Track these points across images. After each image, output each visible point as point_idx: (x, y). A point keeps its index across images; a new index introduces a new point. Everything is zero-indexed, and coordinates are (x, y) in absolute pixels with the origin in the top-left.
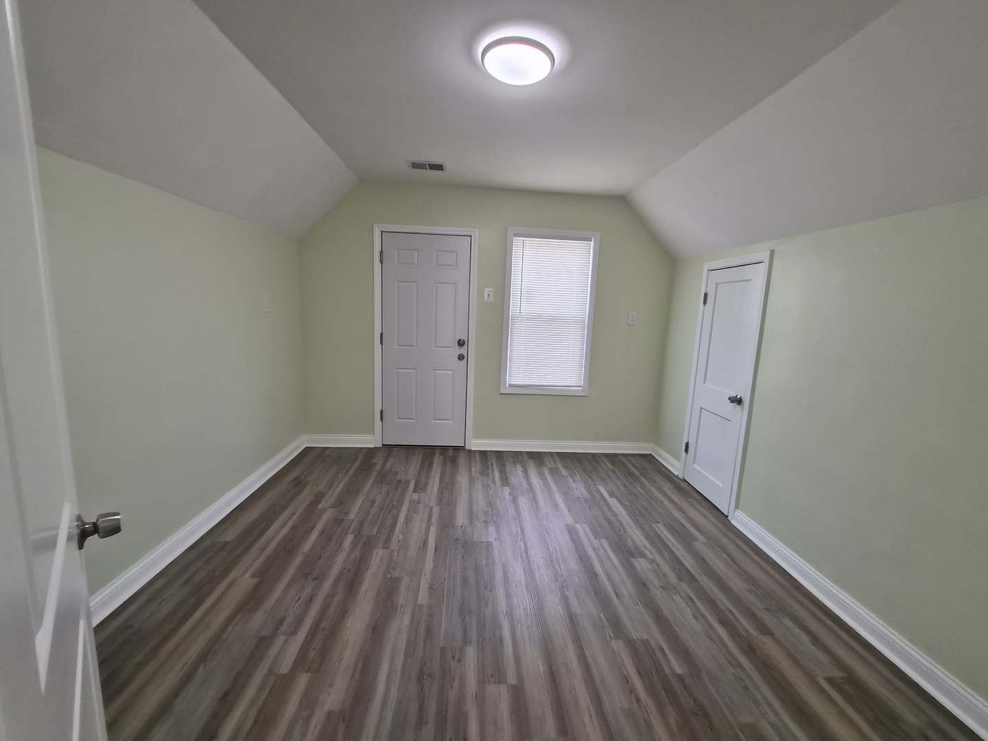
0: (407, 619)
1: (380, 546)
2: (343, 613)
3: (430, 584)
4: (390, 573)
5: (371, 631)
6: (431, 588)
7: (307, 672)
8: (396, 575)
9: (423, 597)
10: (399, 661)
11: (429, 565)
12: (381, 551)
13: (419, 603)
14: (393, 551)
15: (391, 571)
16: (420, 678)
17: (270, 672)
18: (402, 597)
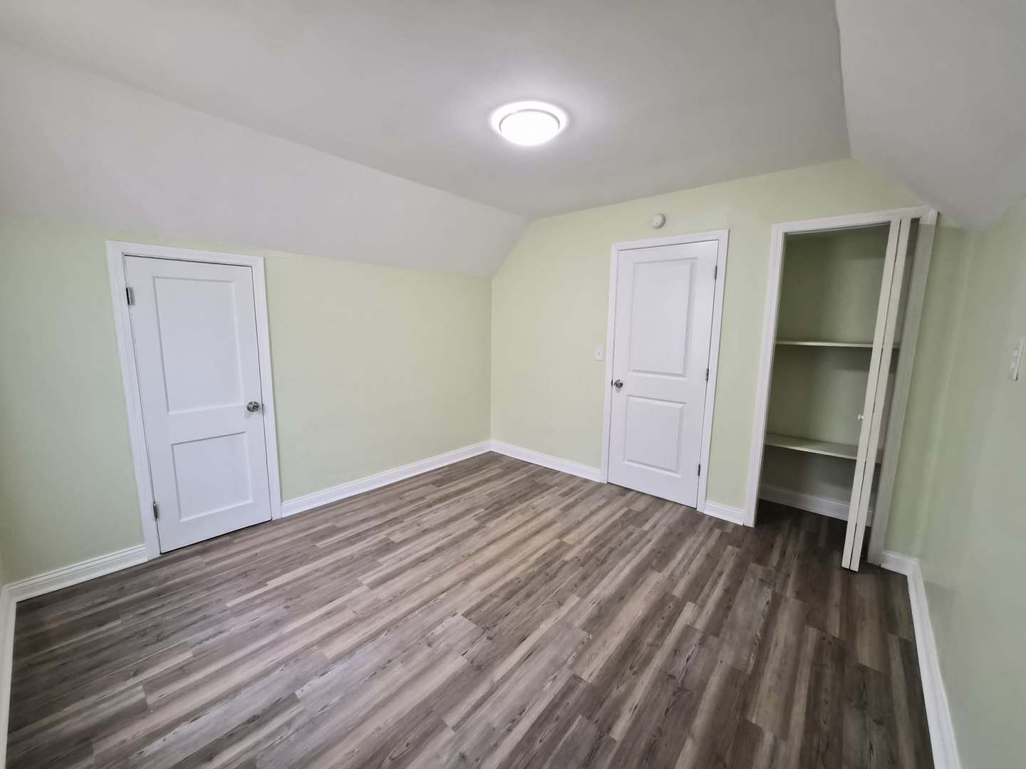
0: (595, 592)
1: (582, 686)
2: (645, 622)
3: (559, 608)
4: (588, 639)
5: (625, 598)
6: (561, 604)
7: (674, 596)
8: (584, 634)
9: (573, 600)
10: (612, 574)
11: (545, 627)
12: (584, 676)
13: (579, 598)
14: (571, 667)
15: (586, 641)
16: (603, 562)
17: (702, 607)
18: (588, 610)
